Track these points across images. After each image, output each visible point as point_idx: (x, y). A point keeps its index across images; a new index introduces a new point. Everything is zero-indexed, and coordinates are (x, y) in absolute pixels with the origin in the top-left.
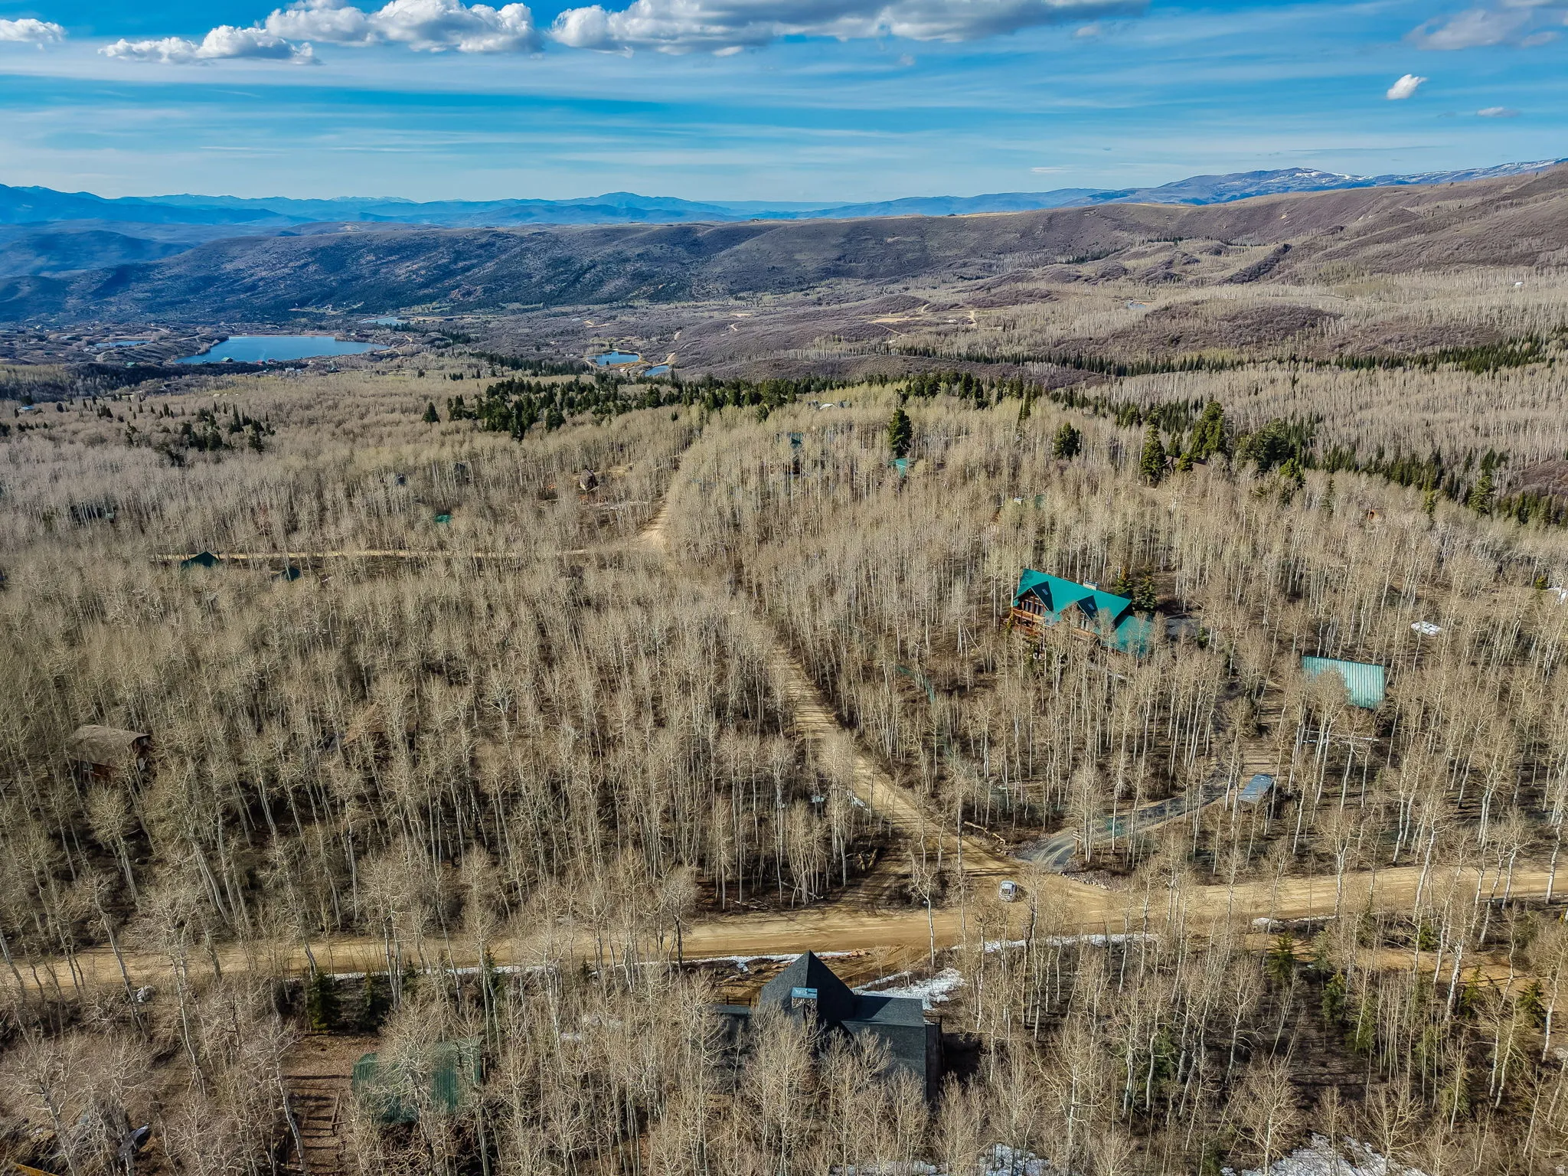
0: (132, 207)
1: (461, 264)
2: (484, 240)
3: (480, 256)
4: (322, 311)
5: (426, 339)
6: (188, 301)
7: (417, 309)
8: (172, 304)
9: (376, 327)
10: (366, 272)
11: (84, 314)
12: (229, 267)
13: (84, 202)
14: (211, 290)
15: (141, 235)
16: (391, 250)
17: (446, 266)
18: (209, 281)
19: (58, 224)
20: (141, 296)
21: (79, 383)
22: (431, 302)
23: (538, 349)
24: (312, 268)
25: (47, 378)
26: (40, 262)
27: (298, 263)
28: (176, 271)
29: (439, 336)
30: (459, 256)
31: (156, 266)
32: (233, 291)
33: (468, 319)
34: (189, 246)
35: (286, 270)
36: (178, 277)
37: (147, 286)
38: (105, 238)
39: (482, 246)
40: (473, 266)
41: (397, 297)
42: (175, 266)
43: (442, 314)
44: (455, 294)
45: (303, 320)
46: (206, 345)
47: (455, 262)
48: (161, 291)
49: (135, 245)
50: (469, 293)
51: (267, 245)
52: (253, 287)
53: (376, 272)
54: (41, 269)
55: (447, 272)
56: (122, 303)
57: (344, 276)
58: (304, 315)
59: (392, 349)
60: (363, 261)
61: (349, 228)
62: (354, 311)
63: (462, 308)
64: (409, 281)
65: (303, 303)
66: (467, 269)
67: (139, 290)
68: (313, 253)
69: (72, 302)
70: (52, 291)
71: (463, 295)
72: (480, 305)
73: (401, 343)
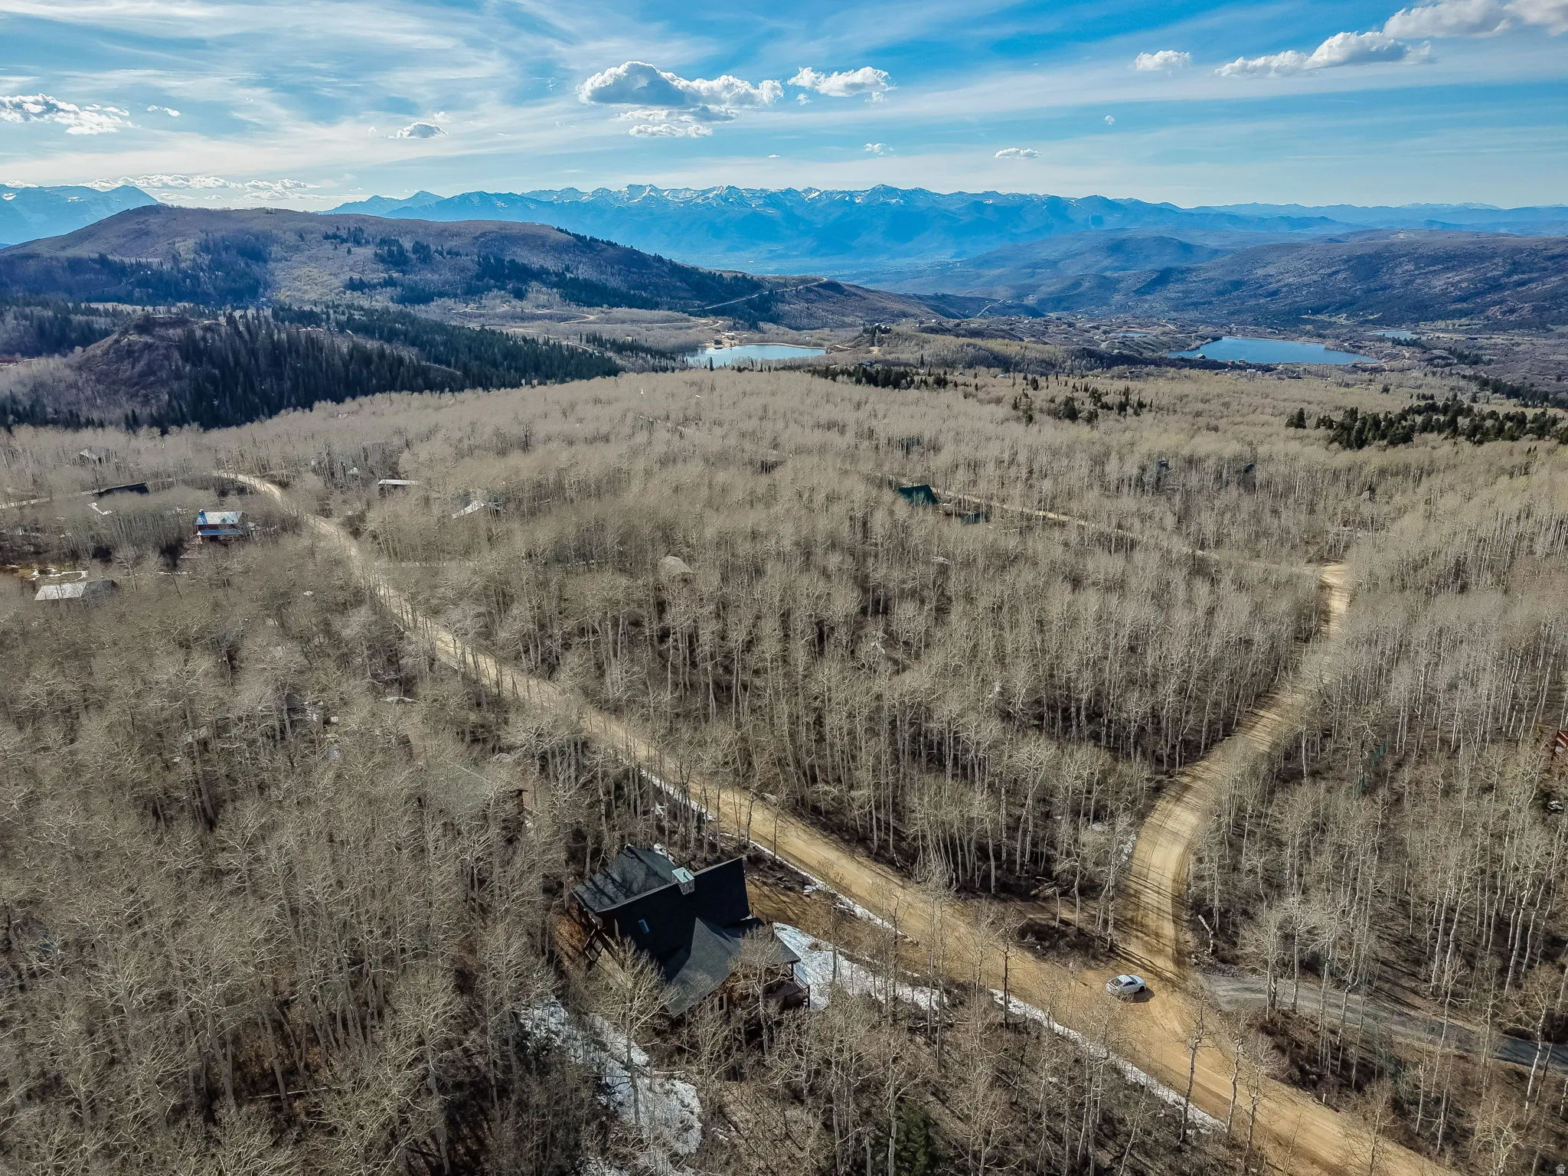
0: (1203, 217)
1: (1515, 278)
2: (1557, 251)
3: (1545, 269)
4: (1333, 319)
5: (1426, 356)
6: (1210, 303)
7: (1441, 324)
8: (1196, 305)
9: (1381, 339)
10: (1397, 282)
11: (1123, 308)
12: (1260, 272)
13: (1164, 211)
14: (1235, 294)
15: (1198, 242)
16: (1434, 259)
17: (1494, 278)
18: (1237, 285)
19: (1136, 230)
20: (1173, 295)
21: (1069, 362)
22: (1460, 318)
23: (1559, 379)
24: (1340, 276)
25: (1045, 356)
26: (1107, 262)
27: (1329, 271)
28: (1211, 274)
29: (1445, 354)
30: (1516, 268)
31: (1195, 270)
32: (1255, 296)
33: (1499, 339)
34: (1232, 251)
35: (1315, 278)
36: (1211, 280)
37: (1181, 287)
38: (1163, 242)
39: (1552, 258)
40: (1531, 280)
41: (1423, 310)
42: (1215, 272)
43: (1466, 332)
44: (1495, 311)
45: (1309, 327)
46: (1198, 343)
47: (1509, 275)
48: (1192, 292)
49: (1186, 248)
50: (1512, 311)
51: (1303, 252)
52: (1275, 293)
53: (1407, 283)
54: (1106, 269)
55: (1496, 286)
56: (1156, 301)
57: (1372, 286)
58: (1313, 322)
59: (1382, 363)
60: (1399, 271)
61: (1401, 236)
62: (1367, 321)
63: (1497, 327)
64: (1444, 293)
65: (1316, 311)
66: (1522, 283)
67: (1173, 290)
68: (1347, 261)
69: (1117, 298)
70: (1106, 285)
71: (1504, 313)
72: (1521, 325)
73: (1393, 357)
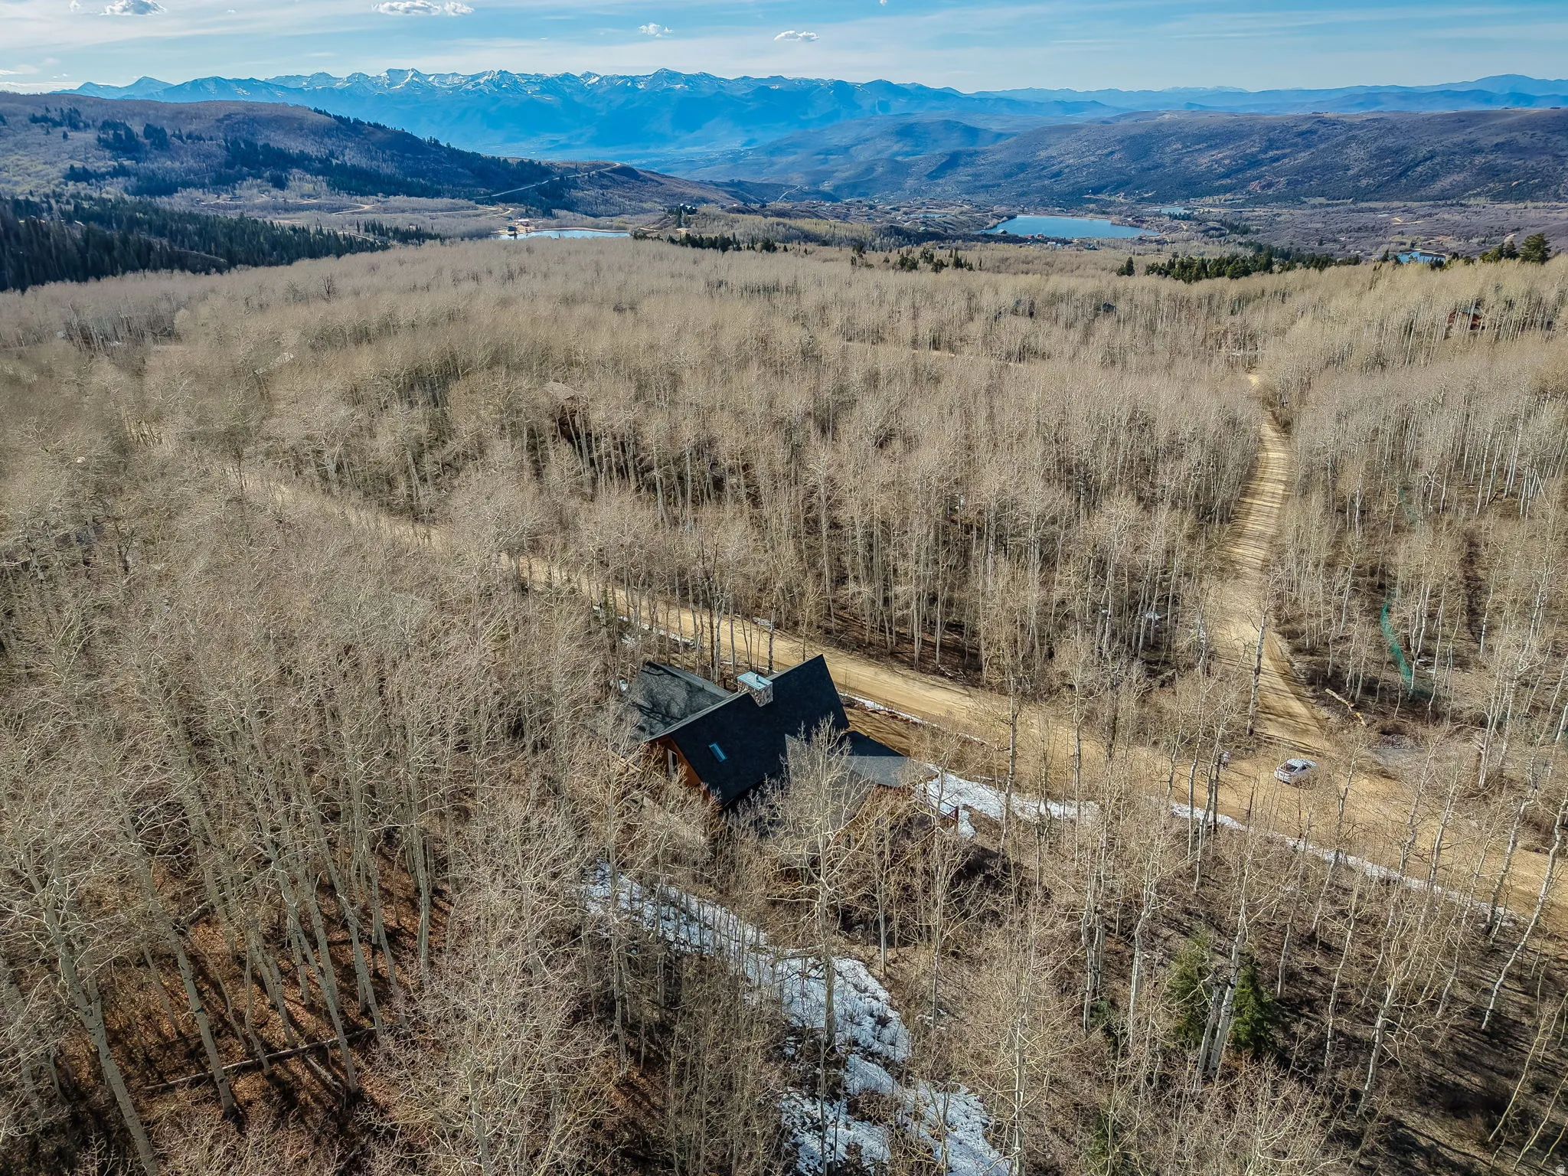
0: (983, 102)
1: (1271, 154)
2: (1304, 127)
3: (1296, 145)
4: (1113, 198)
5: (1202, 228)
6: (999, 185)
7: (1209, 200)
8: (986, 187)
9: (1159, 215)
10: (1167, 161)
11: (917, 192)
12: (1043, 154)
13: (946, 96)
14: (1021, 176)
15: (981, 125)
16: (1200, 138)
17: (1253, 155)
18: (1022, 167)
19: (924, 115)
20: (964, 179)
21: (878, 241)
22: (1225, 193)
23: (1321, 244)
24: (1116, 156)
25: (854, 235)
26: (896, 148)
27: (1106, 151)
28: (998, 157)
29: (1217, 225)
30: (1271, 144)
31: (983, 152)
32: (1040, 178)
33: (1260, 211)
34: (1015, 135)
35: (1092, 158)
36: (999, 162)
37: (970, 170)
38: (949, 126)
39: (1300, 134)
40: (1285, 156)
41: (1192, 187)
42: (998, 155)
43: (1231, 206)
44: (1254, 186)
45: (1092, 206)
46: (995, 221)
47: (1265, 152)
48: (981, 175)
49: (972, 133)
50: (1270, 185)
51: (1082, 133)
52: (1058, 174)
53: (1177, 161)
54: (897, 154)
55: (1253, 162)
56: (947, 185)
57: (1145, 165)
58: (1095, 201)
59: (1163, 235)
60: (1168, 150)
61: (1167, 116)
62: (1143, 199)
63: (1258, 200)
64: (1210, 169)
65: (1096, 191)
66: (1277, 159)
67: (963, 174)
68: (1121, 142)
69: (910, 182)
70: (899, 170)
71: (1263, 188)
72: (1277, 199)
73: (1175, 229)
